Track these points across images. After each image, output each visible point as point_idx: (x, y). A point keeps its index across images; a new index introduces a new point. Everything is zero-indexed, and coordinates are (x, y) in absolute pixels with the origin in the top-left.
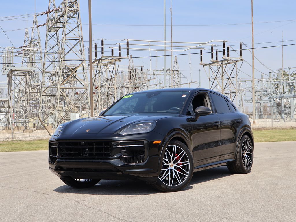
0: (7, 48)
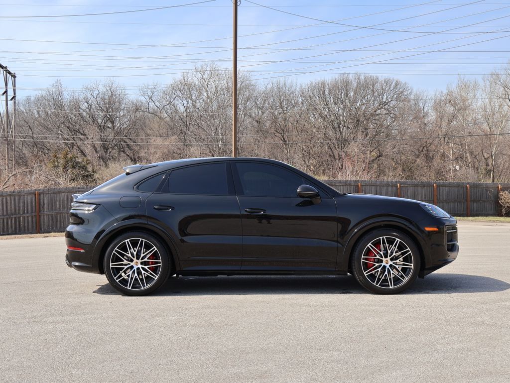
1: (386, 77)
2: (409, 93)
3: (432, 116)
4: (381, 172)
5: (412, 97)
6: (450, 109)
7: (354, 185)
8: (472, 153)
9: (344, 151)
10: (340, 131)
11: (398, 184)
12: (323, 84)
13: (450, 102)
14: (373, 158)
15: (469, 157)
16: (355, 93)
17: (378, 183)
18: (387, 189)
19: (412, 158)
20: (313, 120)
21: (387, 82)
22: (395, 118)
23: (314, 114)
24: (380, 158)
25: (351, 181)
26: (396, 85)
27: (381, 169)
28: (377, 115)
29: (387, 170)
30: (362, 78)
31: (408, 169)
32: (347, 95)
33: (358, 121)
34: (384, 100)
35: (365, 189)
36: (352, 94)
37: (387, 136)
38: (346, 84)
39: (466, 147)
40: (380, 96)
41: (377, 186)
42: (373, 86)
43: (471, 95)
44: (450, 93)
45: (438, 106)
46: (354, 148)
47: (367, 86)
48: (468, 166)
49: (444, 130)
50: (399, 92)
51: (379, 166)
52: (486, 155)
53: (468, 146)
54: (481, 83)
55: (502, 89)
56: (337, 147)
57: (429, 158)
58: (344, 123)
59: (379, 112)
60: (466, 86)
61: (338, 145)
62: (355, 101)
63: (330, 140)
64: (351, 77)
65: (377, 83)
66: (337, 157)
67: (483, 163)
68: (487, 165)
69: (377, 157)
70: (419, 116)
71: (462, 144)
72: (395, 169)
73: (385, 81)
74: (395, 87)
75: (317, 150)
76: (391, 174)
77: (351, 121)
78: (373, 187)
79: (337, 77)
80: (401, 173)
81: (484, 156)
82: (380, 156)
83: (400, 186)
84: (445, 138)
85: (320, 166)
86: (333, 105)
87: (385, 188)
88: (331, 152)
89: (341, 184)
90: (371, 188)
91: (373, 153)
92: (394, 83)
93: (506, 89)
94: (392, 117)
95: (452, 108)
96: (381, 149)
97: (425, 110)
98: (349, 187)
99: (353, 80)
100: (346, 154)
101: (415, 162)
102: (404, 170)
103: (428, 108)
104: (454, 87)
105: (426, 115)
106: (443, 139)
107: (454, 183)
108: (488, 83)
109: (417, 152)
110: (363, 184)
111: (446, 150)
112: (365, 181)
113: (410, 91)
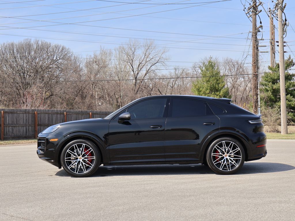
1: (56, 44)
2: (70, 55)
3: (85, 71)
4: (52, 105)
5: (73, 58)
6: (96, 67)
7: (31, 113)
8: (109, 95)
9: (27, 91)
10: (24, 77)
11: (65, 113)
12: (12, 44)
13: (96, 62)
14: (47, 96)
15: (107, 97)
16: (35, 52)
17: (50, 112)
18: (57, 116)
19: (73, 97)
20: (5, 69)
21: (57, 47)
22: (62, 70)
23: (6, 65)
24: (52, 96)
25: (29, 110)
26: (63, 49)
27: (53, 103)
28: (50, 68)
29: (56, 105)
30: (40, 43)
31: (70, 103)
32: (29, 54)
33: (37, 71)
34: (55, 58)
35: (40, 116)
36: (33, 53)
37: (57, 82)
38: (29, 46)
39: (106, 91)
40: (52, 56)
41: (49, 114)
42: (47, 49)
43: (108, 59)
44: (96, 57)
45: (89, 64)
46: (34, 89)
47: (43, 48)
48: (107, 103)
49: (92, 80)
50: (65, 54)
51: (51, 102)
52: (117, 96)
53: (107, 90)
54: (114, 52)
55: (126, 56)
56: (22, 88)
57: (83, 97)
58: (27, 72)
59: (51, 66)
60: (105, 53)
61: (23, 87)
62: (35, 58)
63: (18, 83)
64: (32, 42)
65: (50, 47)
66: (22, 95)
67: (115, 101)
68: (118, 102)
69: (50, 96)
70: (77, 70)
71: (103, 89)
72: (62, 103)
73: (55, 46)
74: (62, 51)
75: (8, 90)
76: (59, 107)
77: (32, 71)
78: (46, 115)
79: (22, 41)
80: (66, 107)
81: (115, 97)
82: (52, 95)
83: (66, 114)
84: (93, 85)
85: (10, 101)
86: (20, 60)
87: (55, 115)
88: (18, 92)
89: (21, 112)
90: (45, 115)
91: (47, 93)
92: (61, 48)
93: (129, 57)
94: (60, 70)
95: (97, 66)
96: (52, 90)
97: (81, 66)
98: (27, 114)
99: (34, 44)
100: (29, 93)
101: (75, 100)
102: (67, 105)
103: (82, 65)
104: (98, 53)
105: (81, 70)
106: (92, 85)
107: (103, 112)
108: (118, 52)
109: (76, 93)
110: (38, 112)
111: (93, 93)
112: (40, 110)
113: (71, 54)
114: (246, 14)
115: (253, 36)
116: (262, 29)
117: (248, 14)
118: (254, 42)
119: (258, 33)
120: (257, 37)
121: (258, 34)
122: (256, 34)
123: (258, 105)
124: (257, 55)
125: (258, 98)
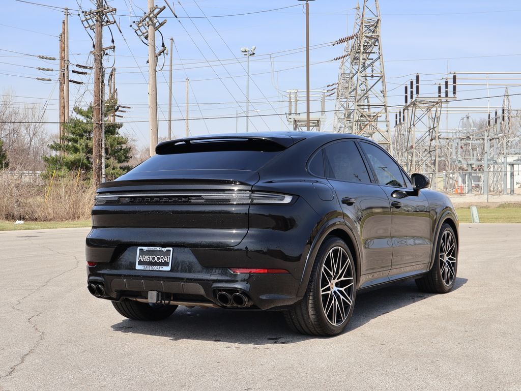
0: (288, 91)
114: (82, 21)
115: (97, 61)
116: (114, 51)
117: (85, 23)
118: (98, 70)
119: (105, 57)
120: (102, 64)
121: (103, 58)
122: (102, 58)
123: (102, 174)
124: (102, 92)
125: (101, 164)
